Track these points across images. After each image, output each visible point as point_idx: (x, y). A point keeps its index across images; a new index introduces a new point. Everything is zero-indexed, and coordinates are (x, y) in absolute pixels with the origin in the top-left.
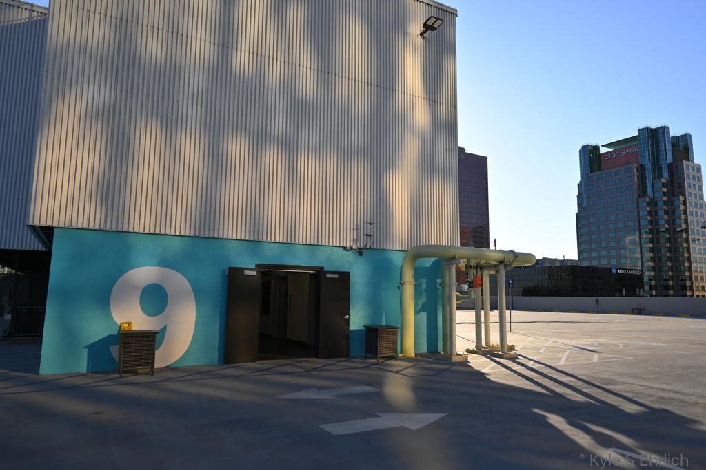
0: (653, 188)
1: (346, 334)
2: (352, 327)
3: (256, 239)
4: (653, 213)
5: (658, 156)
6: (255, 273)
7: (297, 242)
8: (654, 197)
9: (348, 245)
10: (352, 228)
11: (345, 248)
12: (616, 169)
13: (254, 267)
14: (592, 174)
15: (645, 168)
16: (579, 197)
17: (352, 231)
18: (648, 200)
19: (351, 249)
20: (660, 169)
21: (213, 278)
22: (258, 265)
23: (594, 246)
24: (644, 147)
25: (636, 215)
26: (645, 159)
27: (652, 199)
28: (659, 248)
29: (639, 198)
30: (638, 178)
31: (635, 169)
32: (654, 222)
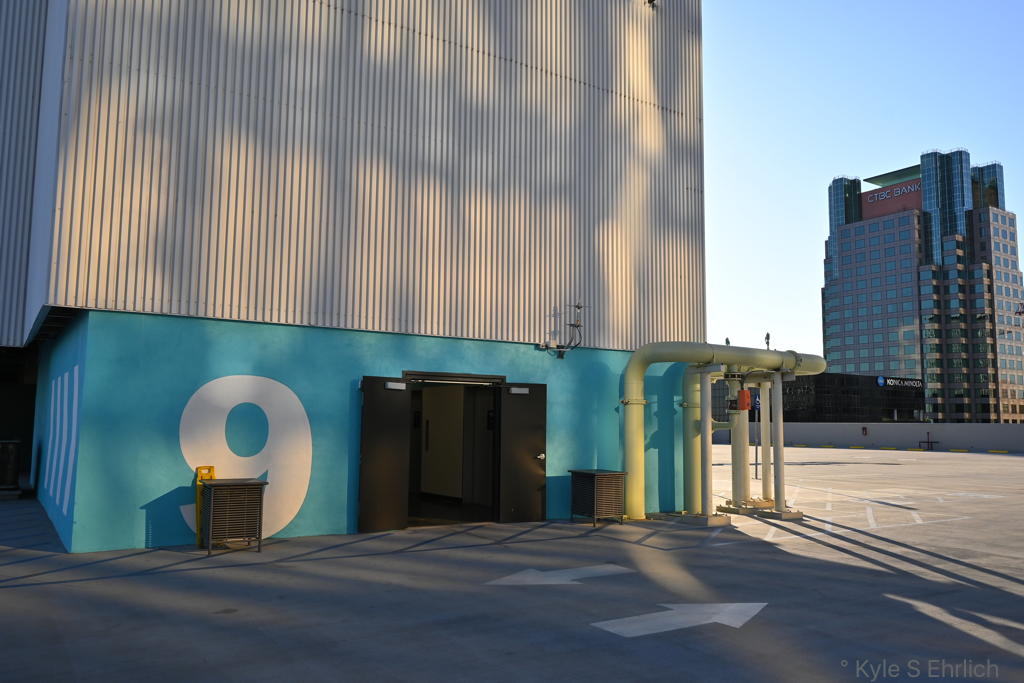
0: (942, 250)
1: (542, 484)
2: (550, 473)
3: (403, 331)
4: (941, 290)
5: (951, 197)
6: (402, 386)
7: (465, 336)
8: (943, 264)
9: (542, 341)
10: (548, 313)
11: (537, 346)
12: (886, 218)
13: (400, 376)
14: (848, 226)
15: (930, 217)
16: (828, 262)
17: (548, 319)
18: (934, 269)
19: (547, 347)
20: (953, 219)
21: (338, 396)
22: (406, 374)
23: (849, 341)
24: (929, 185)
25: (916, 292)
26: (930, 204)
27: (941, 268)
28: (950, 346)
29: (920, 265)
30: (920, 233)
31: (915, 218)
32: (942, 303)
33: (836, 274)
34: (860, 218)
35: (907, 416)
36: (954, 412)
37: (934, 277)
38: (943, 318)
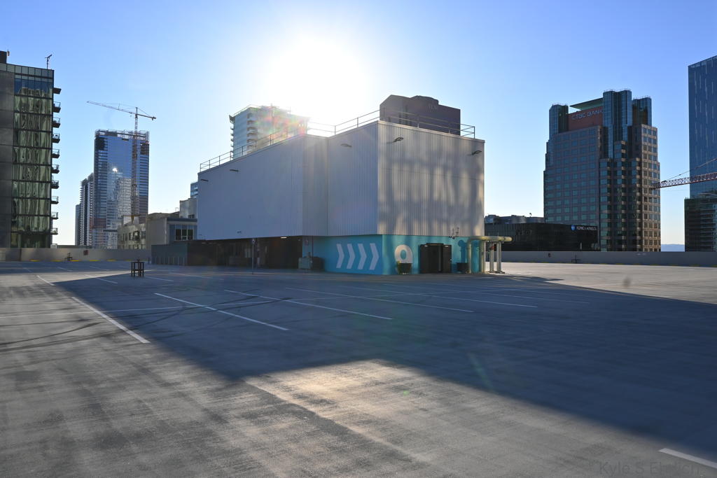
0: (614, 149)
1: (451, 265)
4: (612, 173)
5: (620, 119)
8: (614, 158)
11: (450, 237)
12: (582, 130)
14: (560, 134)
15: (607, 128)
16: (547, 156)
18: (608, 161)
20: (621, 132)
21: (416, 248)
23: (559, 203)
24: (608, 110)
25: (597, 172)
26: (608, 122)
27: (612, 160)
28: (616, 206)
29: (601, 158)
30: (601, 139)
31: (599, 130)
32: (612, 181)
33: (552, 163)
34: (567, 130)
35: (587, 248)
36: (615, 244)
37: (608, 166)
38: (612, 190)
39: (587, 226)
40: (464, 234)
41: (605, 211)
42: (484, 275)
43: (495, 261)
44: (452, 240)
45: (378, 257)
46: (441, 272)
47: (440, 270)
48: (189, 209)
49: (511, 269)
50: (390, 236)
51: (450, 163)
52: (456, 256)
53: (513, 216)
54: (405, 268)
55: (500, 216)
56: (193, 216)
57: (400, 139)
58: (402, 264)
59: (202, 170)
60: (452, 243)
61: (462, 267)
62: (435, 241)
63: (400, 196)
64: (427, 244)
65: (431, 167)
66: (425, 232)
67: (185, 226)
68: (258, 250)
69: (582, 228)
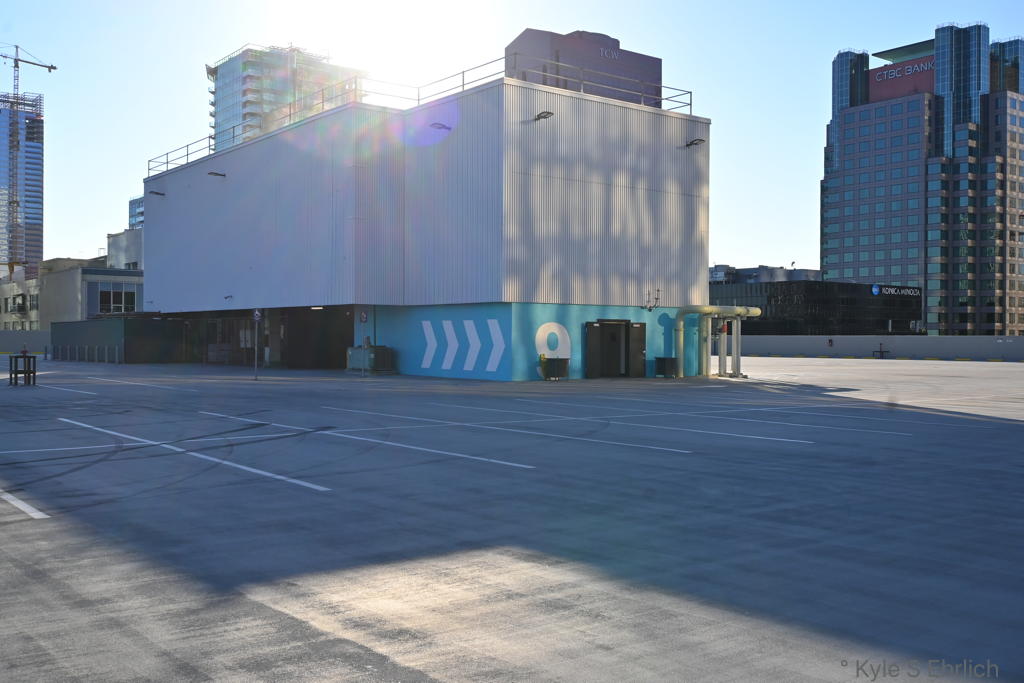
0: (954, 140)
1: (644, 362)
2: (647, 358)
4: (951, 185)
5: (967, 81)
6: (598, 325)
8: (954, 157)
10: (646, 293)
11: (642, 307)
12: (894, 101)
13: (596, 321)
14: (852, 108)
15: (943, 103)
16: (828, 151)
17: (646, 296)
18: (944, 161)
19: (646, 307)
20: (968, 105)
21: (578, 329)
23: (849, 242)
24: (944, 63)
25: (922, 188)
26: (943, 86)
27: (951, 160)
28: (956, 249)
29: (929, 157)
30: (930, 120)
31: (926, 102)
32: (950, 202)
33: (837, 165)
34: (866, 100)
35: (902, 329)
36: (954, 322)
38: (950, 218)
39: (904, 288)
40: (670, 302)
41: (937, 259)
42: (707, 381)
43: (729, 353)
44: (646, 313)
45: (503, 346)
46: (626, 375)
47: (623, 371)
48: (127, 250)
49: (759, 369)
50: (527, 305)
51: (644, 164)
52: (655, 345)
53: (762, 268)
54: (555, 368)
55: (738, 266)
56: (135, 264)
57: (546, 115)
58: (550, 361)
59: (152, 173)
60: (648, 318)
61: (666, 366)
62: (614, 315)
63: (546, 226)
64: (599, 321)
65: (608, 171)
66: (595, 298)
67: (119, 285)
68: (267, 332)
69: (893, 291)
